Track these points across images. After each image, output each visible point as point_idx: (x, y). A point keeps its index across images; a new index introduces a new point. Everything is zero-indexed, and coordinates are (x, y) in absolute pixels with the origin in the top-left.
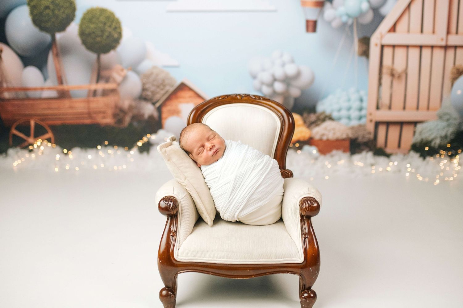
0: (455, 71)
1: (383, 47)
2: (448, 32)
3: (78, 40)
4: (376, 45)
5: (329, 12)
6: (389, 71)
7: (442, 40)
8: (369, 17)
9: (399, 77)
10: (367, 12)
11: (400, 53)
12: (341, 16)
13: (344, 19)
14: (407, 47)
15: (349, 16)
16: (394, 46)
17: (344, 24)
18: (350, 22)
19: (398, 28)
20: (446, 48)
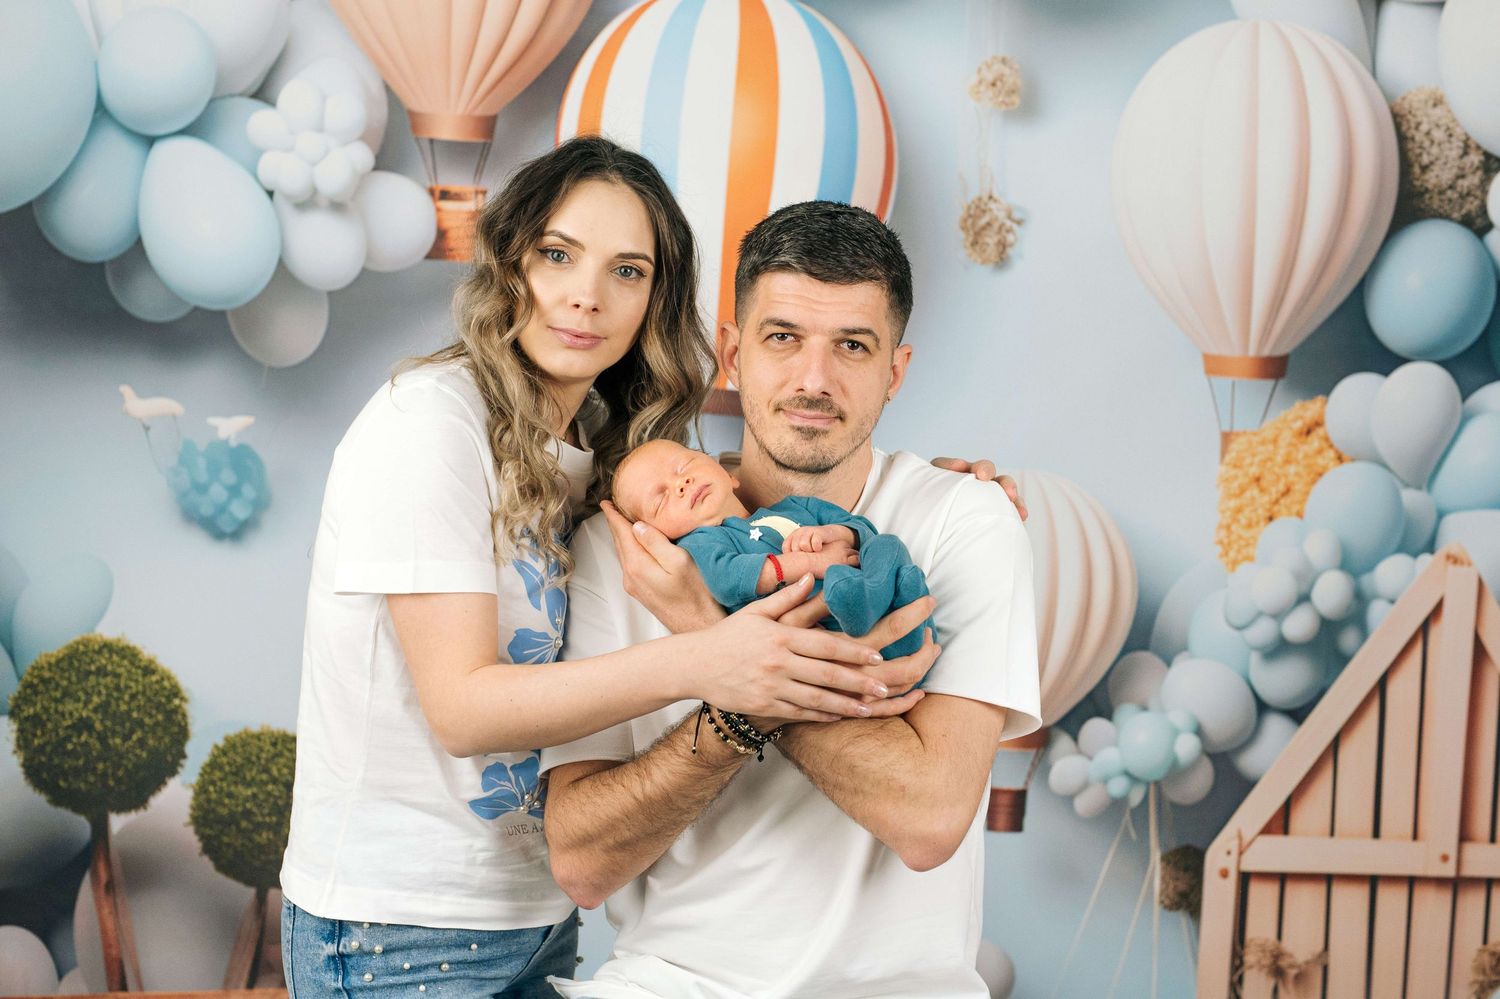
0: (1487, 959)
1: (1245, 879)
2: (1464, 836)
3: (191, 839)
4: (1224, 874)
5: (1066, 765)
6: (1267, 961)
7: (1445, 858)
8: (1200, 783)
9: (1301, 978)
10: (1192, 767)
11: (1304, 901)
12: (1105, 781)
13: (1118, 787)
14: (1328, 879)
15: (1133, 779)
16: (1283, 879)
17: (1117, 805)
18: (1136, 798)
19: (1300, 818)
20: (1456, 885)
